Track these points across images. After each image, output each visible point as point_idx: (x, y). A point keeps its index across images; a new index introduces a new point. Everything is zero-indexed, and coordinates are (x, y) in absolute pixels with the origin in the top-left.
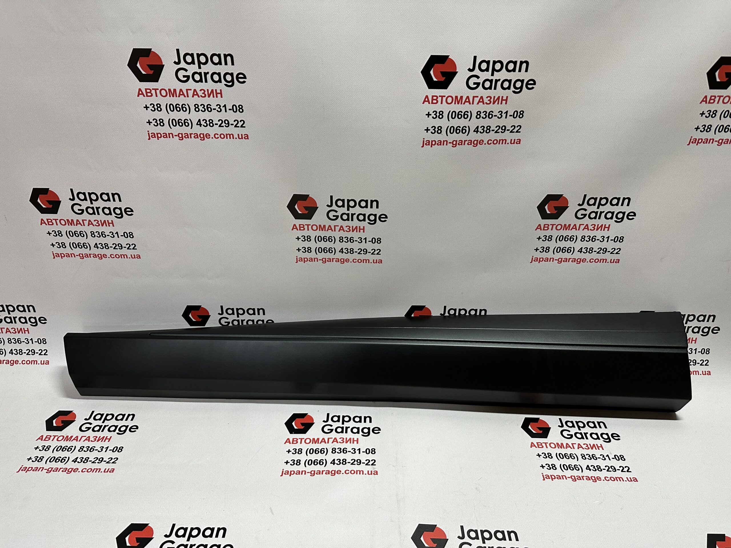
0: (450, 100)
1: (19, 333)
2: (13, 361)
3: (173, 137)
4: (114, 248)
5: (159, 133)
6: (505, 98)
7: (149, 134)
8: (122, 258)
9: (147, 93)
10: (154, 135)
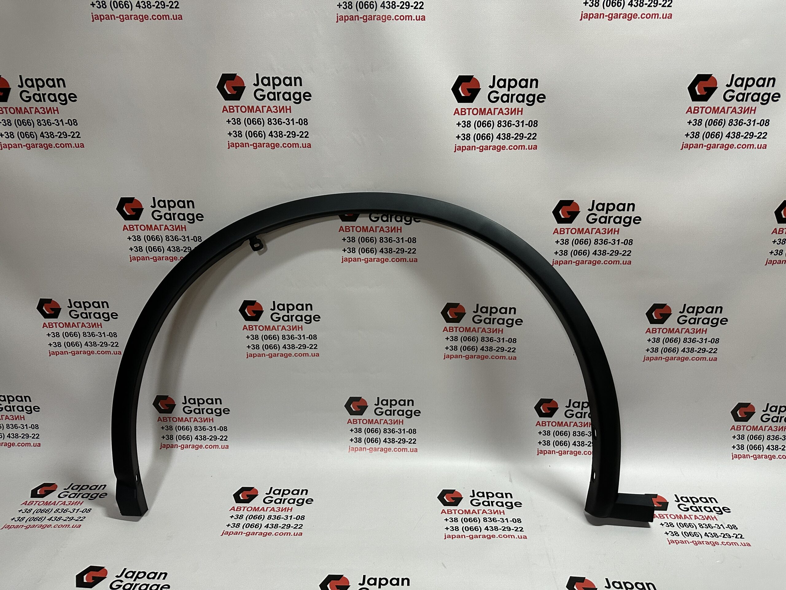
0: (358, 229)
1: (16, 419)
2: (11, 443)
3: (149, 260)
4: (101, 346)
5: (139, 257)
6: (399, 228)
7: (131, 257)
8: (106, 354)
9: (130, 228)
10: (134, 258)
